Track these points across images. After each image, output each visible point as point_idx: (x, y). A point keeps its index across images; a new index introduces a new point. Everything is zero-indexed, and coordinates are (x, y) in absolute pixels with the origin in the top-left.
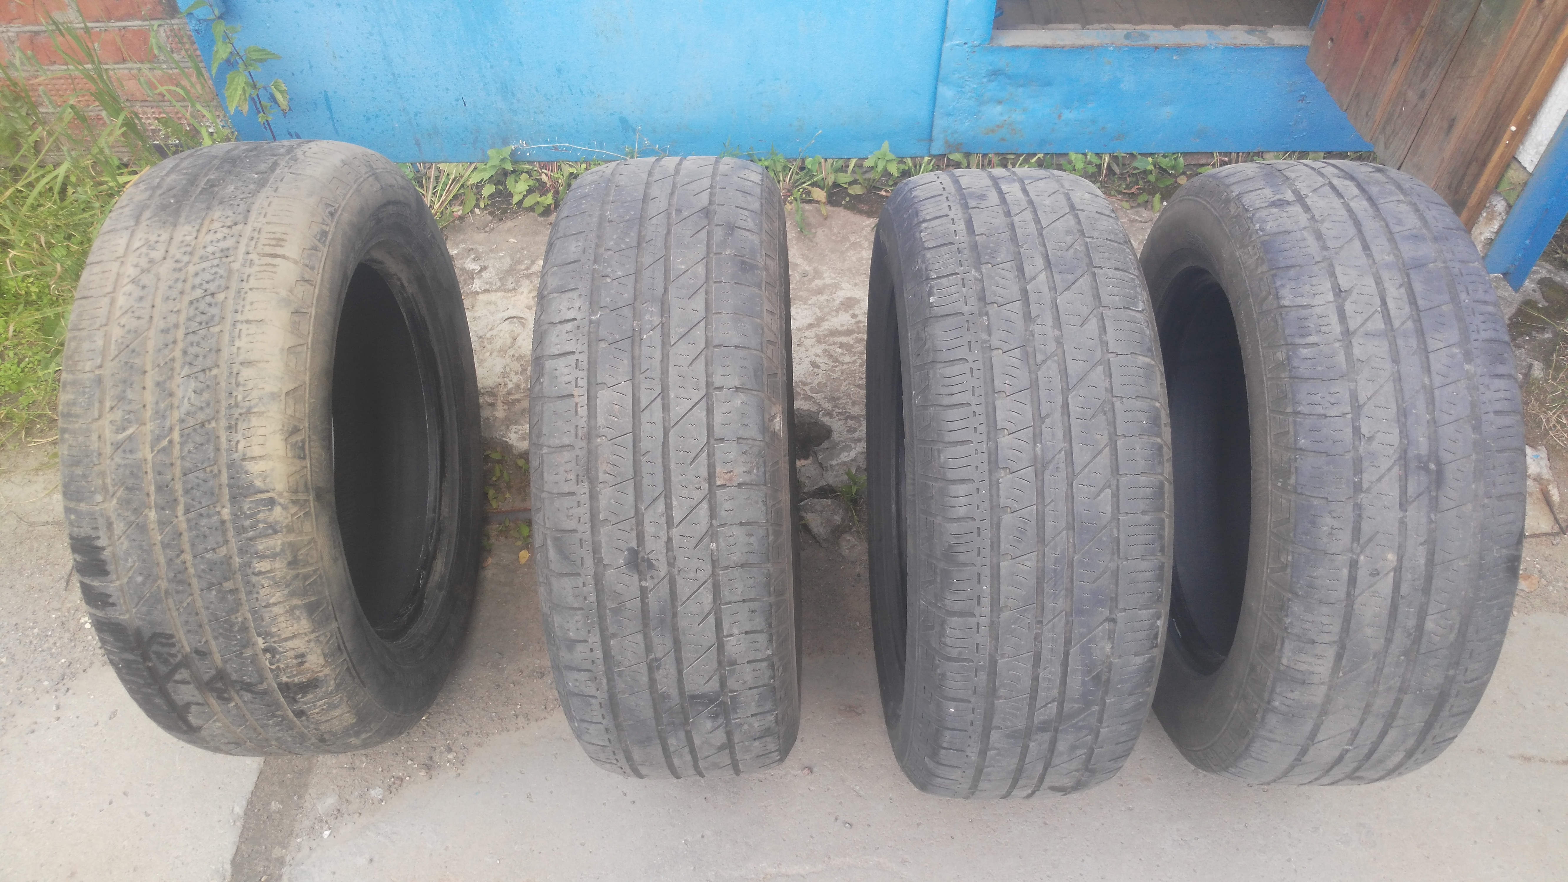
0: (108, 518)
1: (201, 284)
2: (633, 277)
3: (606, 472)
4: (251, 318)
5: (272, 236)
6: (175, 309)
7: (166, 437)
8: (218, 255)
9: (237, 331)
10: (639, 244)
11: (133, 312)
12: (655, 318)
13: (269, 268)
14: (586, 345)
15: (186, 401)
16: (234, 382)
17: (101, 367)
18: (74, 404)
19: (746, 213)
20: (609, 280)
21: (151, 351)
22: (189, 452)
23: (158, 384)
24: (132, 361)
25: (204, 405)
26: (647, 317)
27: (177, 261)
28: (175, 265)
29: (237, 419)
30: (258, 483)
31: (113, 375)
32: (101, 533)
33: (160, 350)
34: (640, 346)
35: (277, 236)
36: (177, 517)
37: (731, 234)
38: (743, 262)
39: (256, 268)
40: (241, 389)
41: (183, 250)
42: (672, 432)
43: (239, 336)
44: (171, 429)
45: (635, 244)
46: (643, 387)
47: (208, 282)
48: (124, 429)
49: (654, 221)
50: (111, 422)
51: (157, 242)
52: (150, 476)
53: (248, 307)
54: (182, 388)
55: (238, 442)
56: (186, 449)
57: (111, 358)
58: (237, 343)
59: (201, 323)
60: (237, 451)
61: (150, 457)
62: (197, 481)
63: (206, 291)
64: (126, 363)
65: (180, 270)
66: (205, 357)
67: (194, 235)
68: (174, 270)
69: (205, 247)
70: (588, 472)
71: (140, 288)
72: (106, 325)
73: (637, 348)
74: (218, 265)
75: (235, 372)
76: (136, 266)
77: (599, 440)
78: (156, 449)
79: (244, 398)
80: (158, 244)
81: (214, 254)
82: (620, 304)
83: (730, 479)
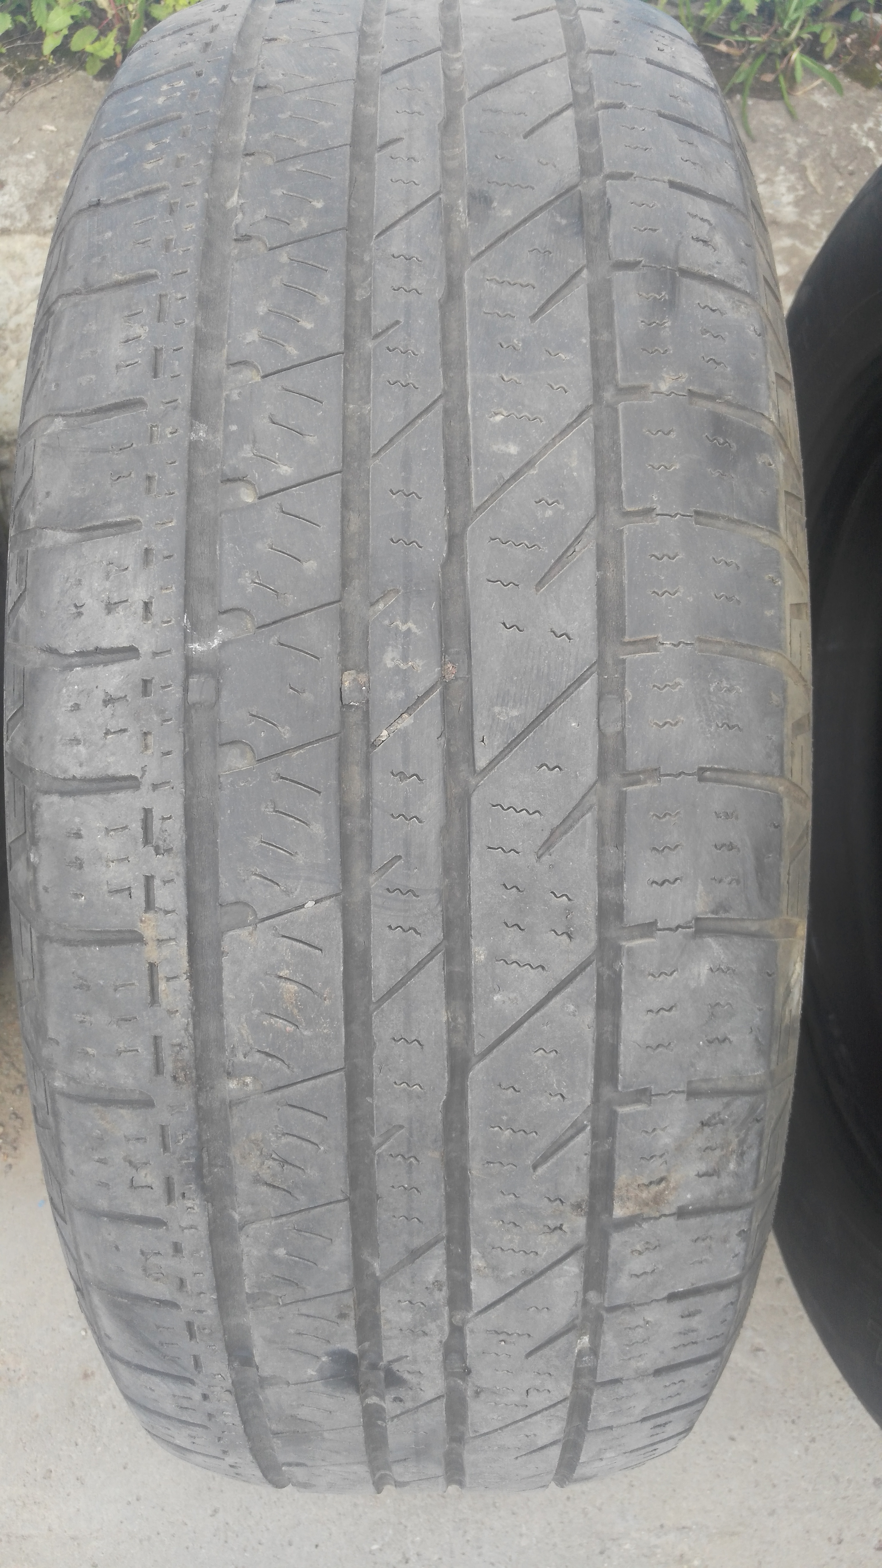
2: (333, 486)
3: (257, 1180)
10: (349, 341)
12: (419, 664)
14: (176, 759)
19: (704, 208)
20: (248, 496)
26: (390, 658)
34: (367, 765)
37: (671, 305)
38: (719, 424)
42: (477, 1074)
45: (335, 343)
46: (377, 920)
49: (397, 243)
70: (199, 1171)
73: (355, 771)
77: (233, 1085)
82: (291, 602)
83: (657, 1200)
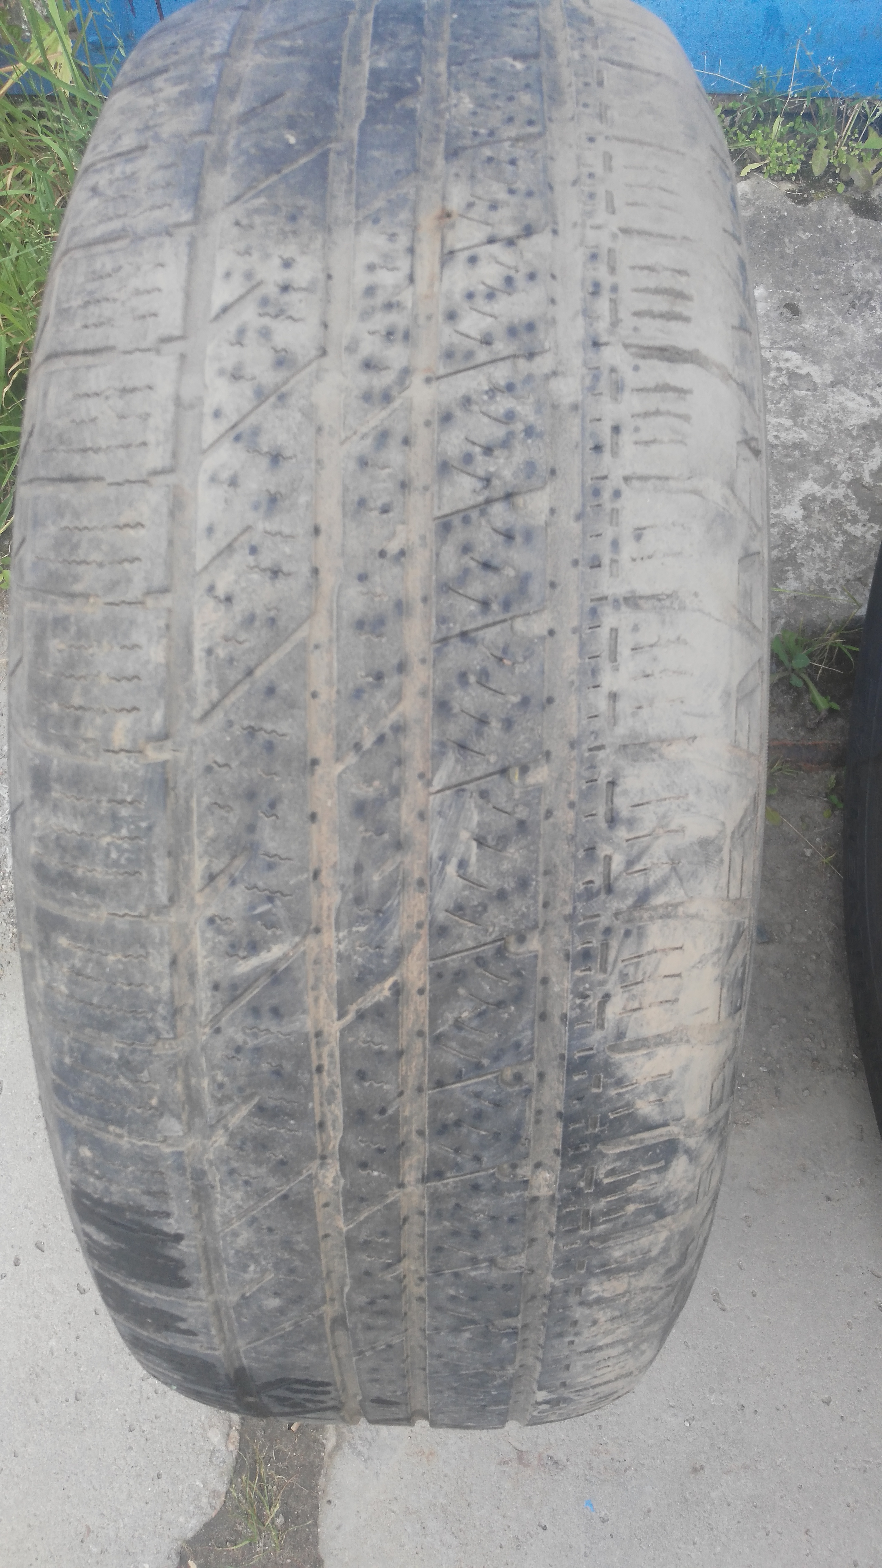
0: (199, 1175)
1: (468, 458)
4: (643, 588)
5: (651, 282)
6: (393, 547)
7: (383, 976)
8: (501, 347)
9: (604, 633)
11: (253, 550)
13: (668, 403)
15: (451, 869)
16: (601, 810)
17: (164, 736)
18: (82, 850)
21: (326, 694)
22: (458, 1025)
23: (360, 809)
24: (269, 726)
25: (510, 884)
27: (368, 365)
28: (364, 380)
29: (608, 931)
30: (646, 1108)
31: (209, 769)
32: (173, 1206)
33: (358, 693)
35: (666, 280)
36: (401, 1186)
39: (632, 403)
40: (622, 833)
41: (381, 321)
43: (614, 656)
44: (400, 953)
47: (488, 450)
48: (254, 948)
50: (211, 921)
51: (285, 288)
52: (332, 1077)
53: (628, 549)
54: (437, 825)
55: (607, 997)
56: (450, 1017)
57: (197, 713)
58: (608, 681)
59: (485, 604)
60: (602, 1027)
61: (334, 1028)
62: (474, 1104)
63: (487, 481)
64: (252, 732)
65: (387, 397)
66: (508, 724)
67: (404, 264)
68: (367, 397)
69: (452, 316)
71: (264, 462)
72: (165, 590)
74: (510, 388)
75: (602, 781)
76: (236, 376)
78: (352, 1011)
79: (630, 863)
80: (293, 297)
81: (487, 341)
